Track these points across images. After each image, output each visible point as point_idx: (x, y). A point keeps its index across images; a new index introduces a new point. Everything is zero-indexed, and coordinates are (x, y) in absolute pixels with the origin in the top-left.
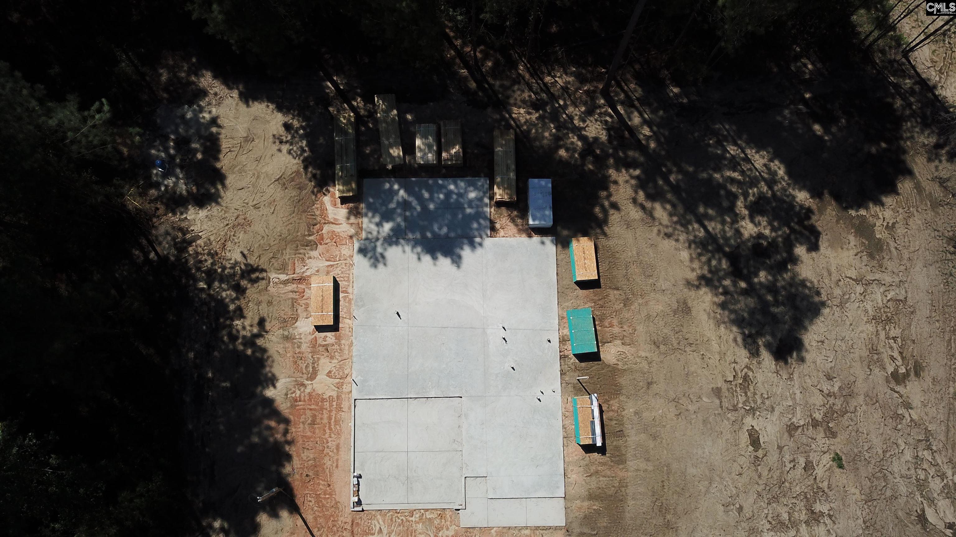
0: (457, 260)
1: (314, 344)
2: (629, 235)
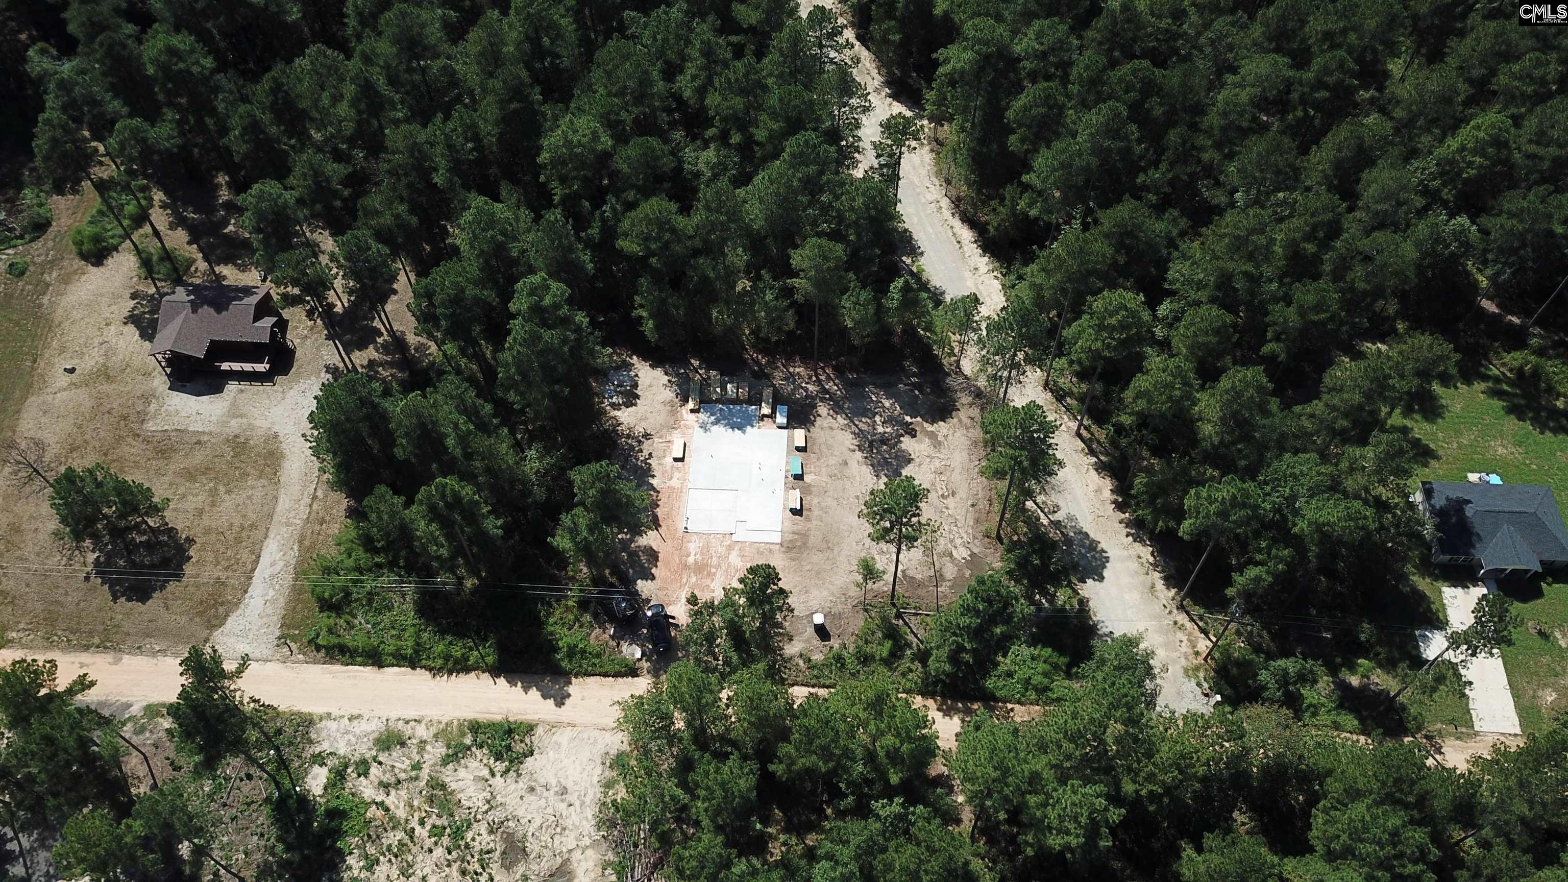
0: (743, 432)
1: (672, 467)
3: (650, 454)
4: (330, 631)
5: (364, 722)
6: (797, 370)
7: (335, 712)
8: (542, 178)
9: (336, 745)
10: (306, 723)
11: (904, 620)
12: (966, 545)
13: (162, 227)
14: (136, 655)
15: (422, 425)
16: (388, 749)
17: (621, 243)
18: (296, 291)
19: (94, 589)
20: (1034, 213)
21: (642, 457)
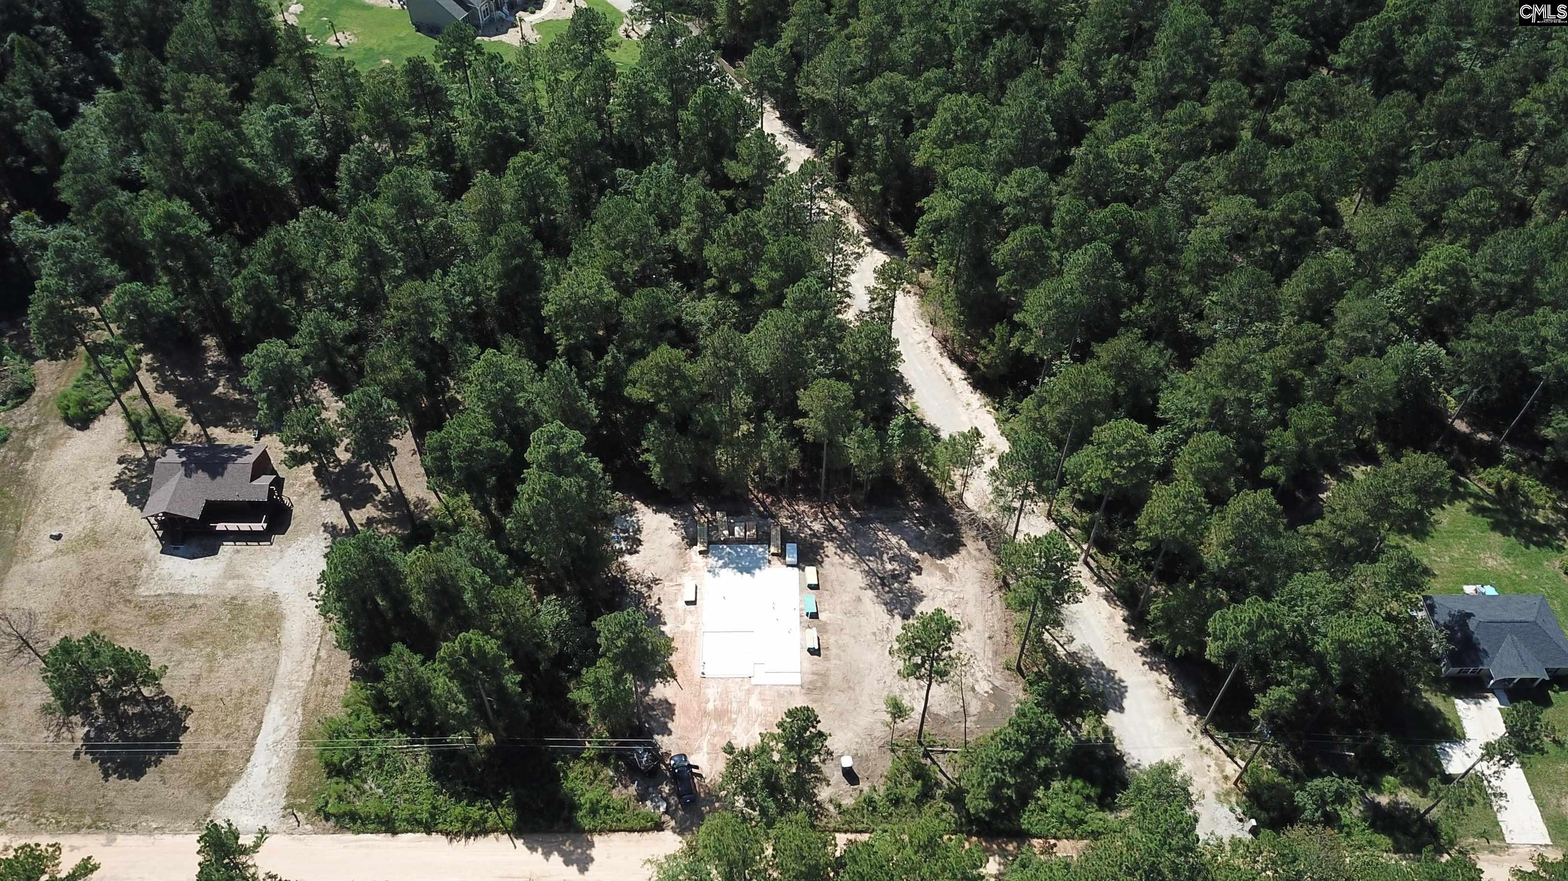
0: (753, 575)
1: (685, 610)
2: (832, 570)
3: (660, 600)
4: (340, 798)
6: (802, 508)
8: (547, 330)
11: (932, 759)
12: (987, 678)
13: (150, 388)
14: (131, 834)
15: (441, 580)
17: (629, 391)
18: (305, 449)
19: (84, 766)
20: (1028, 349)
21: (652, 603)
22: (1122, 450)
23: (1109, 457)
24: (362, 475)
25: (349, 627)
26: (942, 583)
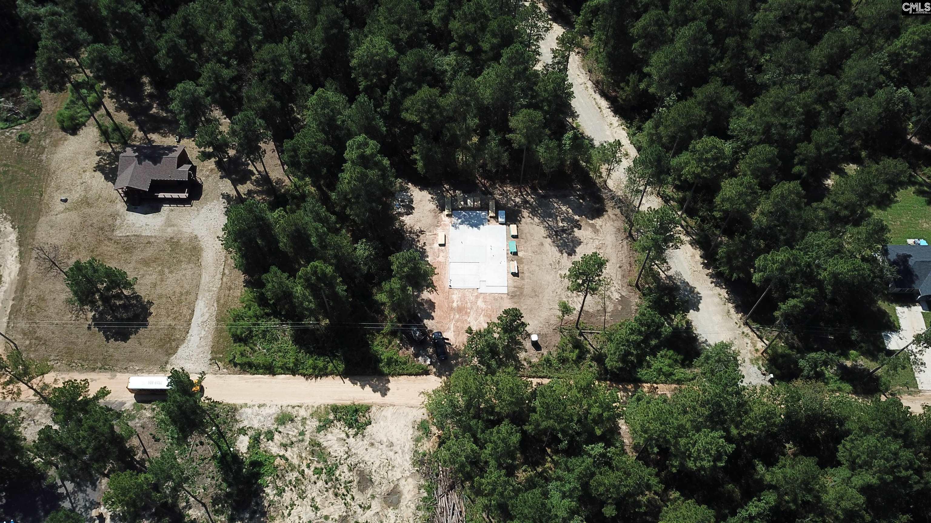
0: (479, 228)
1: (439, 249)
2: (526, 226)
3: (425, 243)
4: (242, 355)
5: (267, 408)
6: (509, 189)
7: (249, 403)
8: (353, 76)
9: (252, 422)
10: (233, 409)
11: (584, 337)
12: (618, 291)
13: (111, 110)
14: (124, 373)
15: (298, 231)
16: (284, 423)
17: (404, 115)
18: (211, 150)
19: (94, 334)
20: (651, 90)
21: (420, 245)
22: (709, 156)
23: (700, 160)
24: (243, 164)
25: (242, 256)
26: (593, 235)
